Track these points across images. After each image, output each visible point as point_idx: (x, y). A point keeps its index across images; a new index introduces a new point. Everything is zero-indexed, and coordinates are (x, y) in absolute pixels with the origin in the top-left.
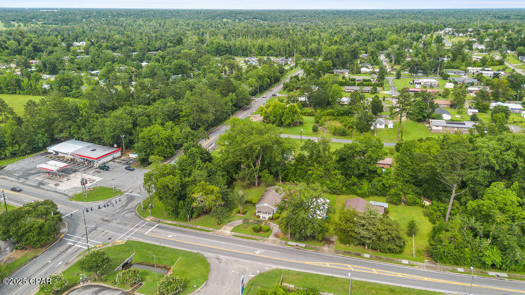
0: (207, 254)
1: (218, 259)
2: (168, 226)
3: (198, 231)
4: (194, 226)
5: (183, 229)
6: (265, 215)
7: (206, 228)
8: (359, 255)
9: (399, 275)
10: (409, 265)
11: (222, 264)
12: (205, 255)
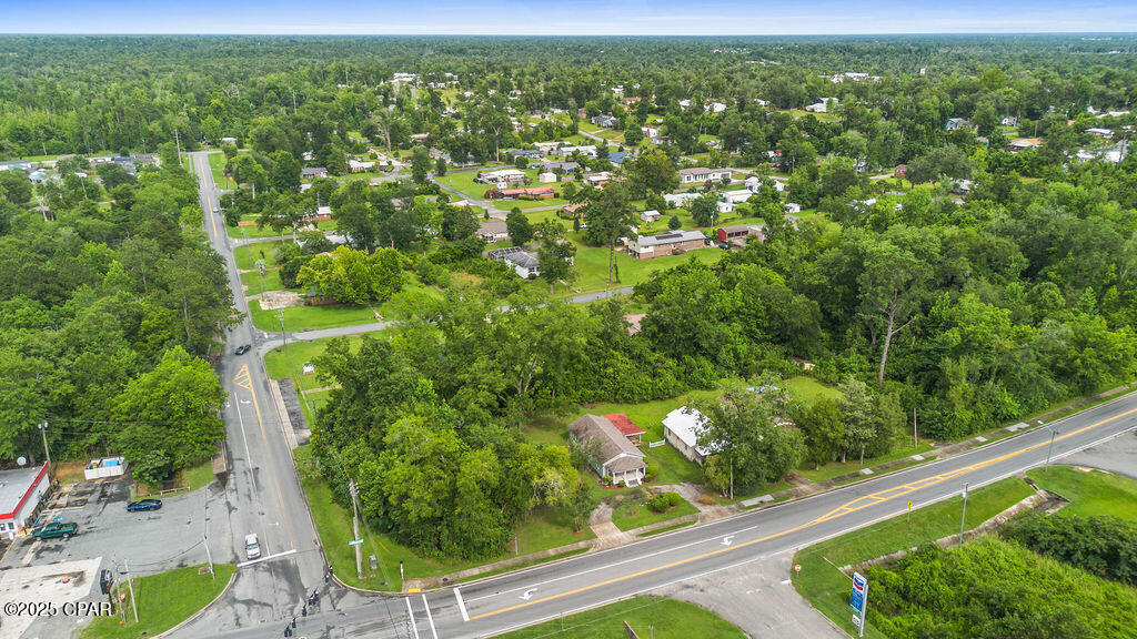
0: (659, 590)
1: (688, 587)
2: (482, 581)
3: (565, 560)
4: (540, 555)
5: (526, 571)
6: (631, 477)
7: (569, 547)
8: (856, 475)
9: (940, 478)
10: (927, 459)
11: (710, 591)
12: (654, 593)
